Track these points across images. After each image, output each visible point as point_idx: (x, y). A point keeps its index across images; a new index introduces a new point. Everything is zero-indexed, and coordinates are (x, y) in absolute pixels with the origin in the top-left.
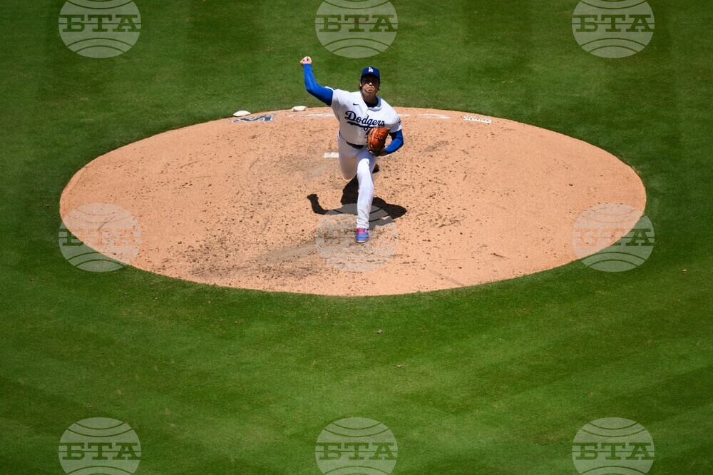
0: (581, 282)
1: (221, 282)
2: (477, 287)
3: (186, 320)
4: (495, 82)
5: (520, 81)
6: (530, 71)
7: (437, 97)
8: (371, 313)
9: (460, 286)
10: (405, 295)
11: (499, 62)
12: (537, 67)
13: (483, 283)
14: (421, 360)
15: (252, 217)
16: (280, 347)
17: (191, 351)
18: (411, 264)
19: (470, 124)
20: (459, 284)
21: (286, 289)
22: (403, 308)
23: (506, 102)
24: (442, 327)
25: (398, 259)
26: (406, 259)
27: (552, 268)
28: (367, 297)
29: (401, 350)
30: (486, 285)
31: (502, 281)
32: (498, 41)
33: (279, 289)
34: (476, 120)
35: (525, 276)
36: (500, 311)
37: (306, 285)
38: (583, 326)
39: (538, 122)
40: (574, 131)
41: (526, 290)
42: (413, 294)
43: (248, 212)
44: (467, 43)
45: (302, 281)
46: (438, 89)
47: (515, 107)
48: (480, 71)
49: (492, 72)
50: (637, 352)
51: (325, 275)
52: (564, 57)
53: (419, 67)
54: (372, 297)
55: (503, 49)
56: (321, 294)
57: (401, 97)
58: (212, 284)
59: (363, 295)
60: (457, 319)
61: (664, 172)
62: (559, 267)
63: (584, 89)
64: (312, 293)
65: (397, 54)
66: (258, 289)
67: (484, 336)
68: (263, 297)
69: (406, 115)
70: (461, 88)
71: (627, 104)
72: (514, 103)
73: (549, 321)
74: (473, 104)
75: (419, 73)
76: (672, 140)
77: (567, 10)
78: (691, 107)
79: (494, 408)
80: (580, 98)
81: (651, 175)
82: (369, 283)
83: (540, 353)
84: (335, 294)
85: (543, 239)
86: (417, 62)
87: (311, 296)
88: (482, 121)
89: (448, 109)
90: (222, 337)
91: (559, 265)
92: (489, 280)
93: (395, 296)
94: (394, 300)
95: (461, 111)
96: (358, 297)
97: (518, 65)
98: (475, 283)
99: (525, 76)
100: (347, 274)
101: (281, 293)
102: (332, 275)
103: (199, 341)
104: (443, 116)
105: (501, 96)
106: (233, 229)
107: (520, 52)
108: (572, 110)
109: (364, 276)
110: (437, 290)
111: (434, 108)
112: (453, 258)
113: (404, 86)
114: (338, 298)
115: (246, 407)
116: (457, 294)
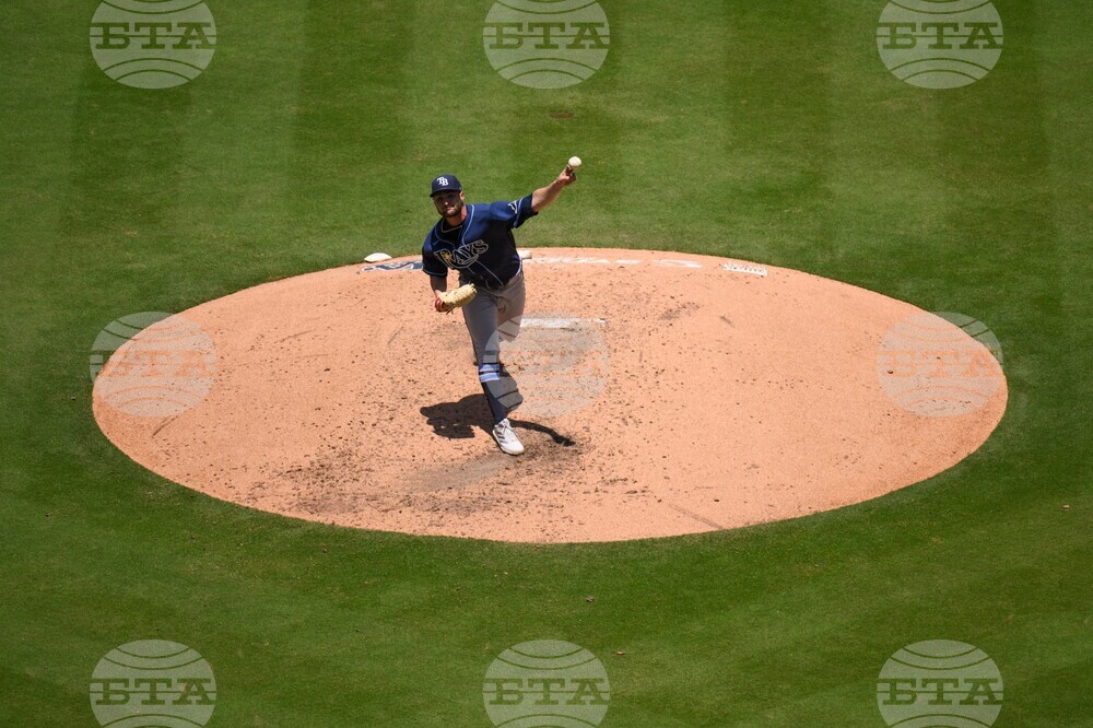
0: (905, 524)
1: (344, 520)
2: (742, 531)
3: (288, 579)
4: (773, 211)
5: (812, 210)
6: (828, 194)
7: (682, 234)
8: (577, 570)
9: (714, 529)
10: (629, 542)
11: (779, 179)
12: (837, 188)
13: (751, 524)
14: (654, 643)
15: (391, 419)
16: (433, 623)
17: (295, 627)
18: (639, 493)
19: (734, 277)
20: (716, 525)
21: (444, 532)
22: (626, 562)
23: (789, 242)
24: (687, 592)
25: (619, 485)
26: (631, 487)
27: (859, 501)
28: (571, 545)
29: (623, 628)
30: (758, 527)
31: (782, 522)
32: (777, 147)
33: (433, 531)
34: (743, 270)
35: (817, 515)
36: (778, 568)
37: (477, 524)
38: (907, 593)
39: (839, 274)
40: (896, 289)
41: (818, 535)
42: (642, 541)
43: (385, 410)
44: (729, 149)
45: (470, 519)
46: (684, 221)
47: (803, 250)
48: (750, 194)
49: (768, 196)
50: (991, 634)
51: (505, 510)
52: (882, 173)
53: (654, 187)
54: (579, 544)
55: (786, 159)
56: (500, 539)
57: (628, 233)
58: (330, 522)
59: (565, 541)
60: (712, 580)
61: (1037, 353)
62: (871, 501)
63: (912, 223)
64: (485, 538)
65: (620, 166)
66: (401, 531)
67: (752, 607)
68: (408, 544)
69: (635, 262)
70: (720, 221)
71: (980, 246)
72: (803, 244)
73: (854, 585)
74: (739, 244)
75: (654, 196)
76: (1048, 303)
77: (887, 99)
78: (1079, 252)
79: (768, 719)
80: (905, 236)
81: (1016, 357)
82: (575, 522)
83: (840, 634)
84: (520, 540)
85: (846, 457)
86: (651, 179)
87: (483, 543)
88: (753, 272)
89: (699, 253)
90: (343, 606)
91: (871, 497)
92: (761, 520)
93: (614, 544)
94: (612, 550)
95: (720, 256)
96: (556, 545)
97: (810, 184)
98: (740, 525)
99: (820, 202)
100: (540, 508)
101: (436, 537)
102: (516, 509)
103: (309, 612)
104: (691, 263)
105: (782, 233)
106: (363, 437)
107: (812, 164)
108: (892, 255)
109: (567, 512)
110: (680, 534)
111: (677, 251)
112: (705, 484)
113: (631, 217)
114: (526, 545)
115: (381, 715)
116: (711, 541)
